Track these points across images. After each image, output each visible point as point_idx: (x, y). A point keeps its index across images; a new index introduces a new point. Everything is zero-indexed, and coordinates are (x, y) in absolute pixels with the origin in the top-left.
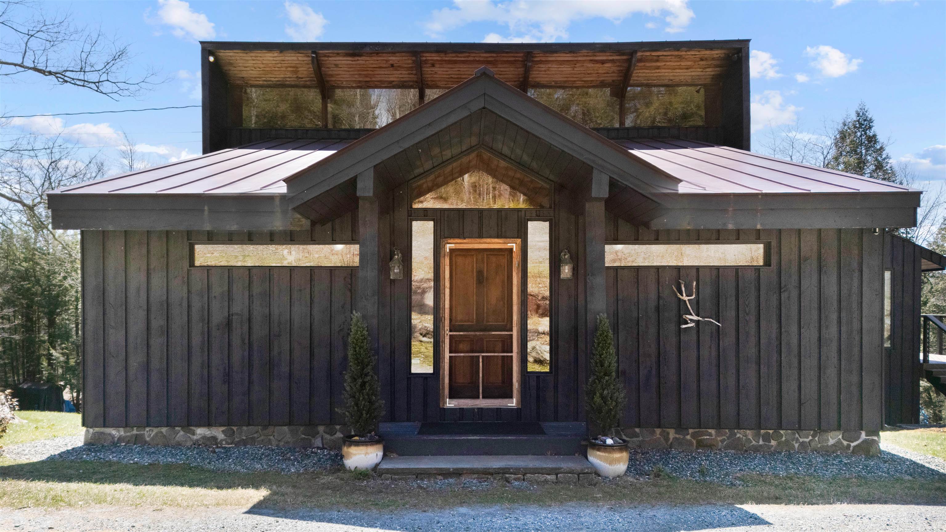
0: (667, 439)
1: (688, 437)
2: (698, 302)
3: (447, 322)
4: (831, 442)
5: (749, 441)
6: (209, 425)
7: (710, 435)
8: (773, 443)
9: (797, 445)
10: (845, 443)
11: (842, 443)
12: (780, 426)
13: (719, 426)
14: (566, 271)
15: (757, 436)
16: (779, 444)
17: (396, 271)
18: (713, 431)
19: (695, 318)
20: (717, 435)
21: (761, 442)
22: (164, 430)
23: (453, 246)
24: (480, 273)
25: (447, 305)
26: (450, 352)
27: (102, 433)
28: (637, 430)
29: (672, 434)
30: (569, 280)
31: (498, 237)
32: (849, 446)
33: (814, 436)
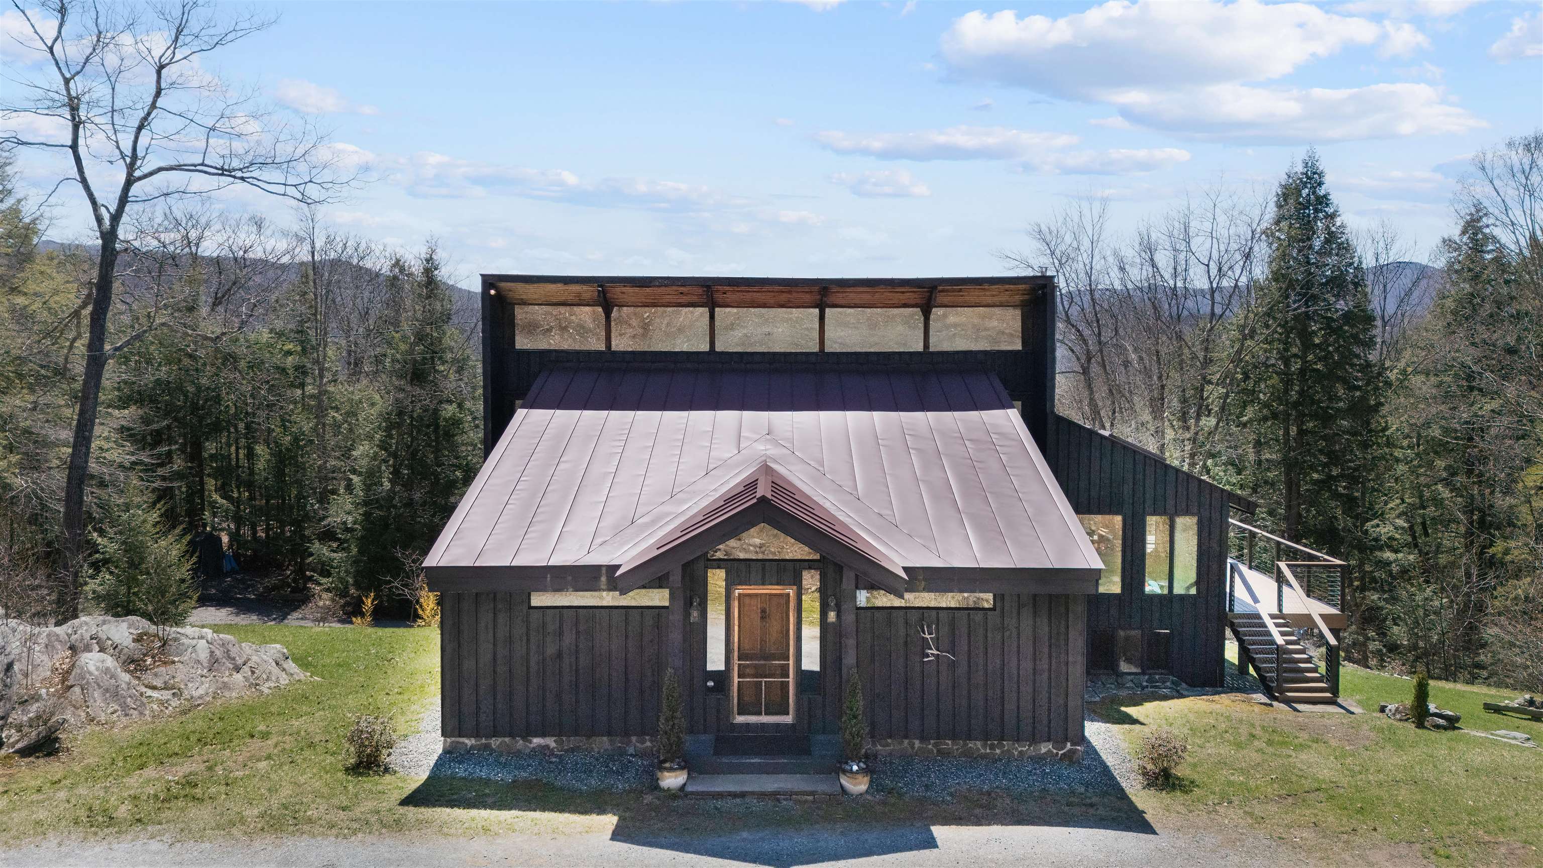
0: (913, 747)
1: (930, 747)
2: (938, 639)
3: (736, 654)
4: (1043, 750)
5: (978, 749)
6: (543, 735)
7: (948, 745)
8: (998, 751)
9: (1016, 753)
10: (1055, 751)
11: (1052, 752)
12: (1002, 739)
13: (954, 738)
14: (832, 616)
15: (985, 746)
16: (1002, 752)
17: (695, 614)
18: (950, 742)
19: (935, 652)
20: (953, 744)
21: (988, 751)
22: (507, 739)
23: (741, 591)
24: (763, 611)
25: (736, 640)
26: (739, 677)
27: (458, 742)
28: (889, 741)
29: (917, 743)
30: (833, 623)
31: (778, 584)
32: (1057, 754)
33: (1030, 746)
